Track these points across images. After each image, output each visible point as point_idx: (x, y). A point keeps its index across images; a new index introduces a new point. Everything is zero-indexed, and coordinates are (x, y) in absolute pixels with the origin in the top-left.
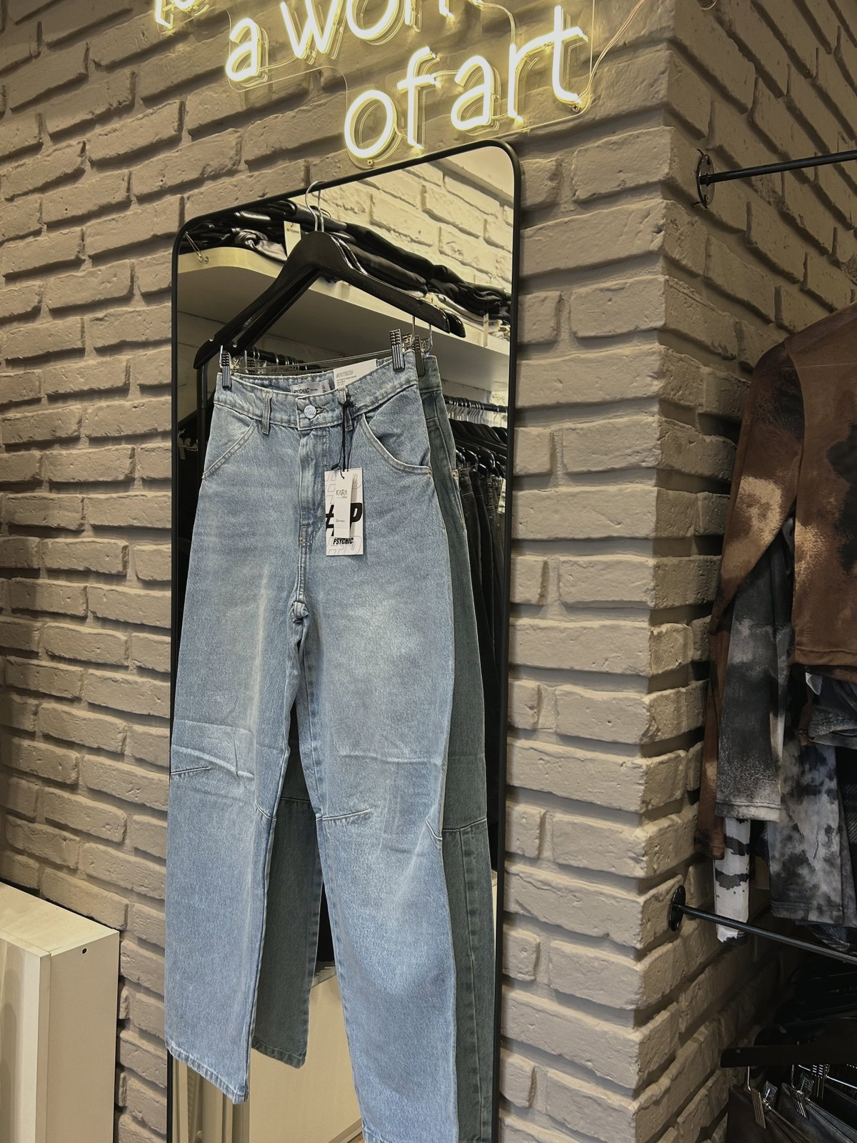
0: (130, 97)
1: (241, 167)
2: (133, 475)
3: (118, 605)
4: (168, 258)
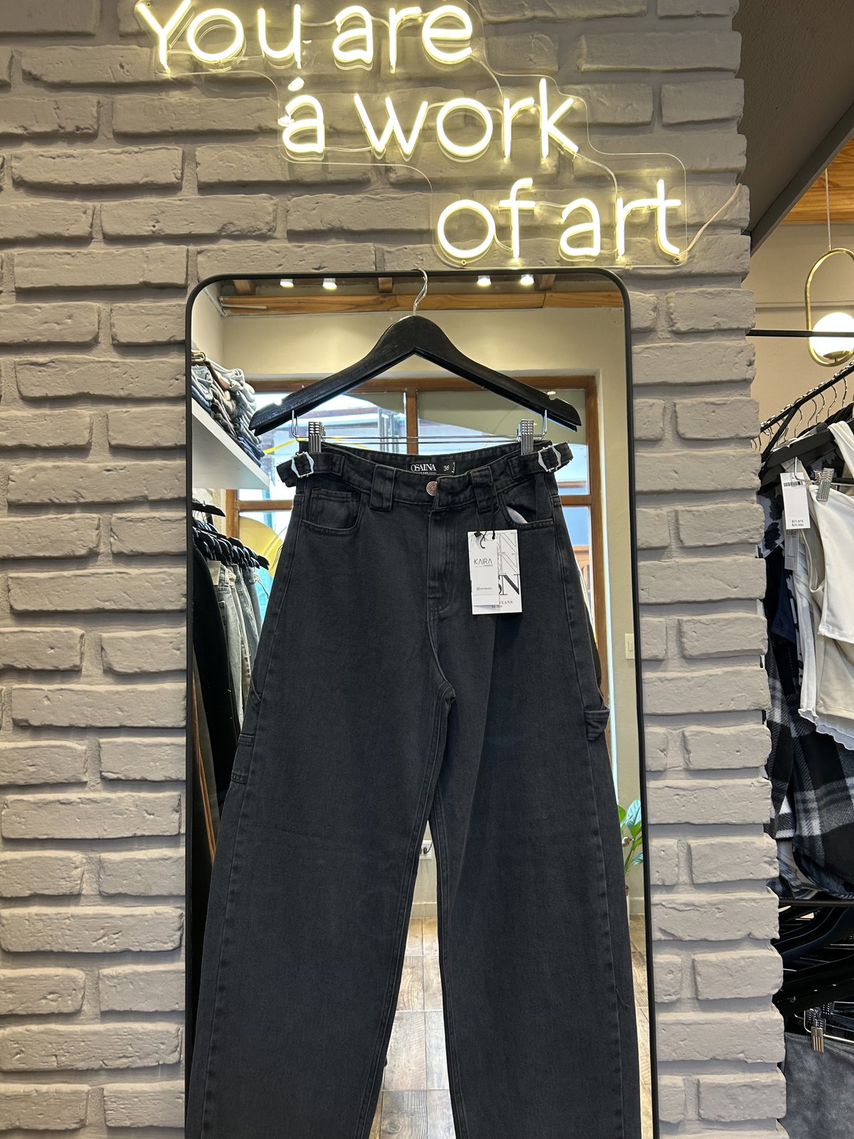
0: (96, 127)
1: (277, 234)
2: (98, 550)
3: (74, 707)
4: (167, 310)
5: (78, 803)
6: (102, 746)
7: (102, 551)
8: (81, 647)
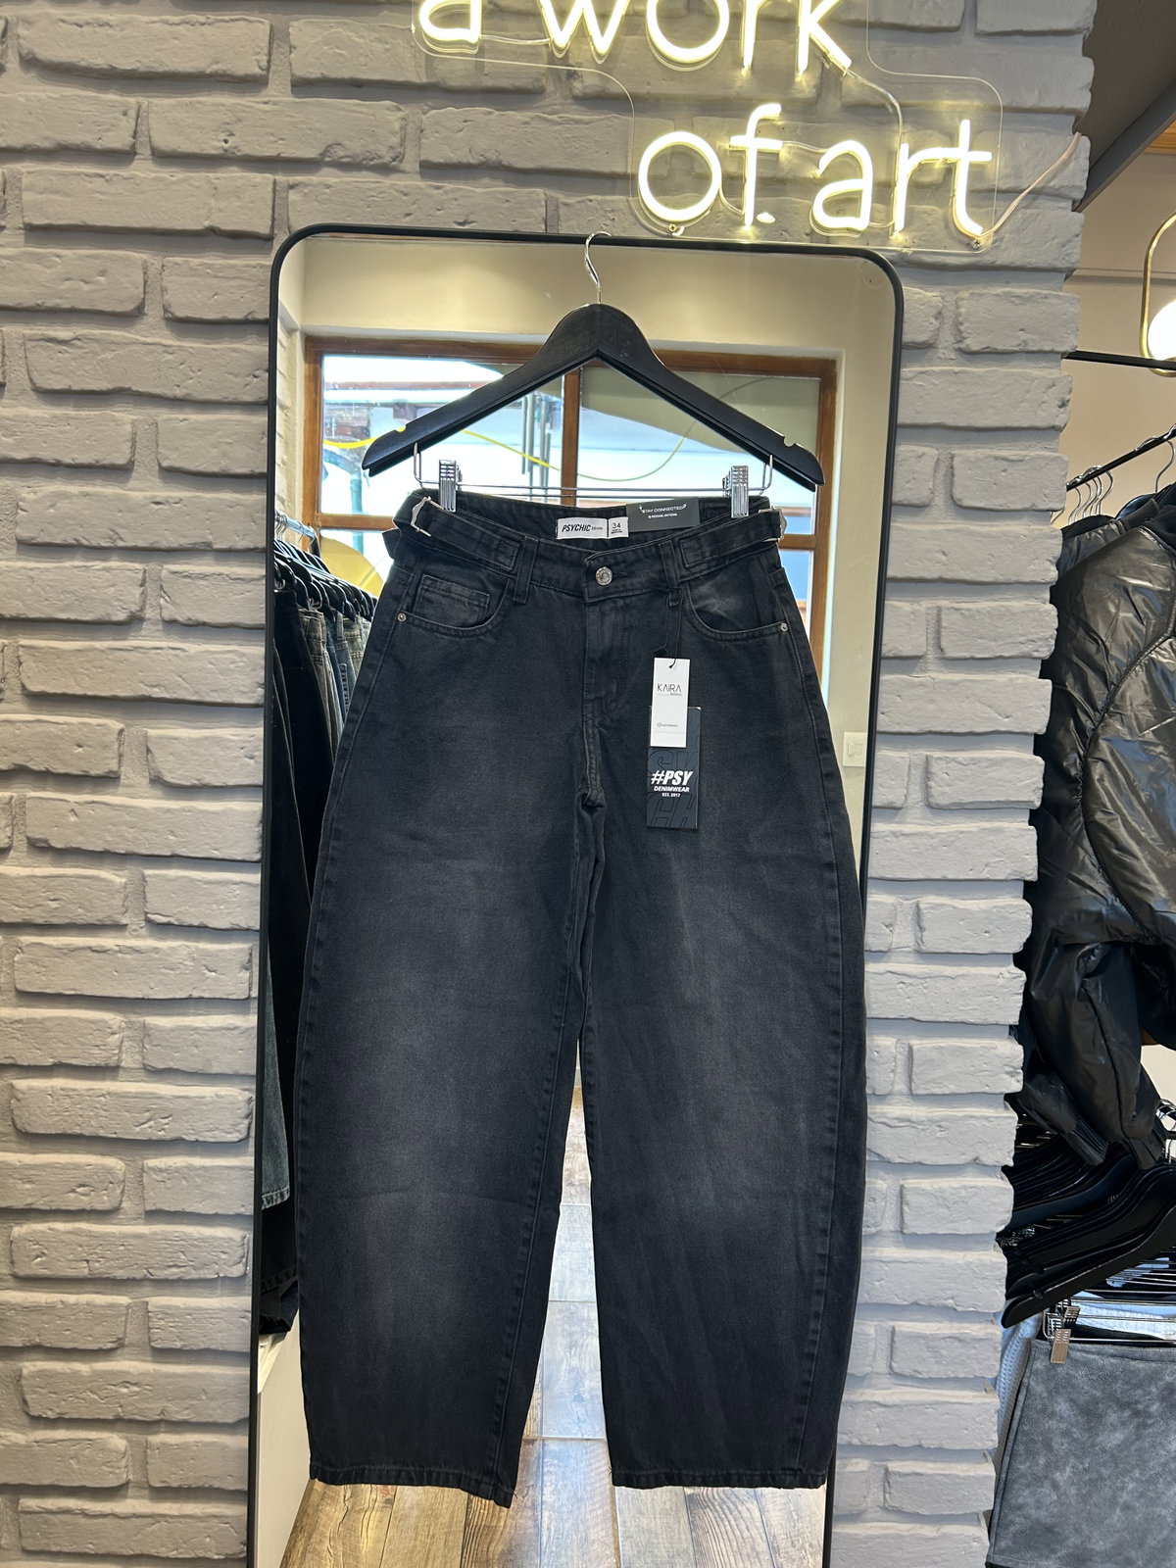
1: (402, 166)
2: (143, 615)
3: (110, 827)
4: (245, 271)
5: (116, 952)
6: (147, 879)
7: (148, 616)
8: (120, 746)
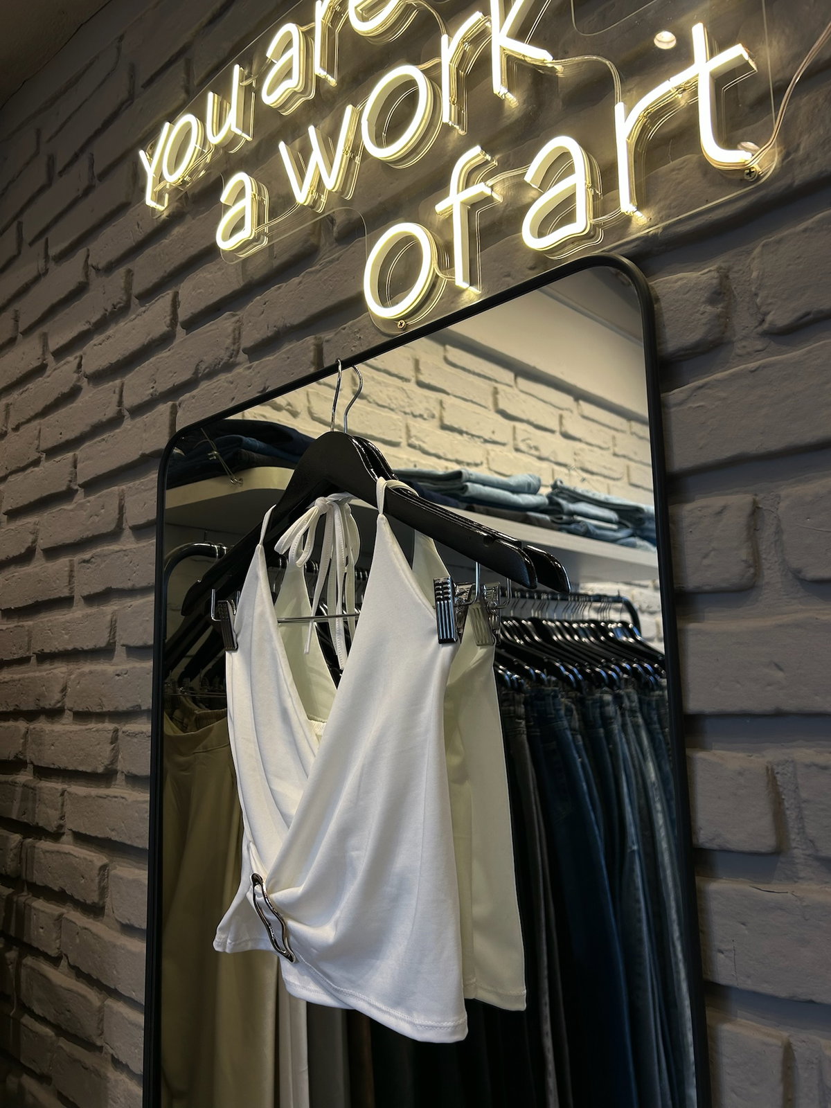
0: (124, 298)
1: (238, 360)
2: (114, 767)
